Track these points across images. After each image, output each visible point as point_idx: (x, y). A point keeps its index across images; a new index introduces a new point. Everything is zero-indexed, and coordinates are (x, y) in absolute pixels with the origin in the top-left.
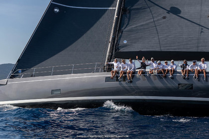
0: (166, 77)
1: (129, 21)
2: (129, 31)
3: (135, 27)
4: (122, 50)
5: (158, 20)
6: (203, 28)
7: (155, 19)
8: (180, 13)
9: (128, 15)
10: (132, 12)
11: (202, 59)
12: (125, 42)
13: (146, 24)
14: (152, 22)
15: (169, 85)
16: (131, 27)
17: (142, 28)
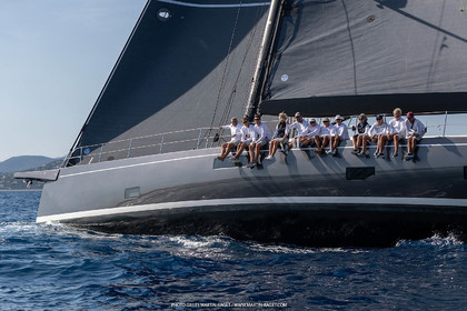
0: (322, 153)
1: (296, 31)
2: (295, 53)
3: (307, 45)
4: (276, 96)
5: (357, 25)
6: (448, 36)
7: (352, 24)
8: (404, 6)
9: (295, 18)
10: (305, 10)
11: (395, 112)
12: (285, 78)
13: (330, 36)
14: (343, 31)
15: (329, 171)
16: (298, 45)
17: (323, 44)
